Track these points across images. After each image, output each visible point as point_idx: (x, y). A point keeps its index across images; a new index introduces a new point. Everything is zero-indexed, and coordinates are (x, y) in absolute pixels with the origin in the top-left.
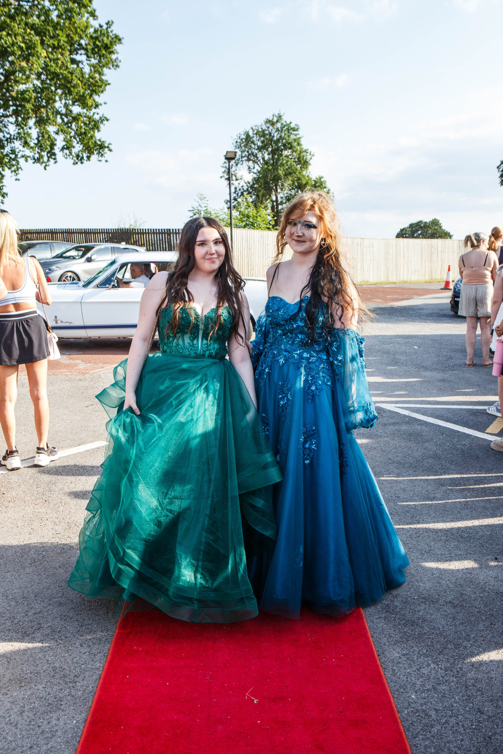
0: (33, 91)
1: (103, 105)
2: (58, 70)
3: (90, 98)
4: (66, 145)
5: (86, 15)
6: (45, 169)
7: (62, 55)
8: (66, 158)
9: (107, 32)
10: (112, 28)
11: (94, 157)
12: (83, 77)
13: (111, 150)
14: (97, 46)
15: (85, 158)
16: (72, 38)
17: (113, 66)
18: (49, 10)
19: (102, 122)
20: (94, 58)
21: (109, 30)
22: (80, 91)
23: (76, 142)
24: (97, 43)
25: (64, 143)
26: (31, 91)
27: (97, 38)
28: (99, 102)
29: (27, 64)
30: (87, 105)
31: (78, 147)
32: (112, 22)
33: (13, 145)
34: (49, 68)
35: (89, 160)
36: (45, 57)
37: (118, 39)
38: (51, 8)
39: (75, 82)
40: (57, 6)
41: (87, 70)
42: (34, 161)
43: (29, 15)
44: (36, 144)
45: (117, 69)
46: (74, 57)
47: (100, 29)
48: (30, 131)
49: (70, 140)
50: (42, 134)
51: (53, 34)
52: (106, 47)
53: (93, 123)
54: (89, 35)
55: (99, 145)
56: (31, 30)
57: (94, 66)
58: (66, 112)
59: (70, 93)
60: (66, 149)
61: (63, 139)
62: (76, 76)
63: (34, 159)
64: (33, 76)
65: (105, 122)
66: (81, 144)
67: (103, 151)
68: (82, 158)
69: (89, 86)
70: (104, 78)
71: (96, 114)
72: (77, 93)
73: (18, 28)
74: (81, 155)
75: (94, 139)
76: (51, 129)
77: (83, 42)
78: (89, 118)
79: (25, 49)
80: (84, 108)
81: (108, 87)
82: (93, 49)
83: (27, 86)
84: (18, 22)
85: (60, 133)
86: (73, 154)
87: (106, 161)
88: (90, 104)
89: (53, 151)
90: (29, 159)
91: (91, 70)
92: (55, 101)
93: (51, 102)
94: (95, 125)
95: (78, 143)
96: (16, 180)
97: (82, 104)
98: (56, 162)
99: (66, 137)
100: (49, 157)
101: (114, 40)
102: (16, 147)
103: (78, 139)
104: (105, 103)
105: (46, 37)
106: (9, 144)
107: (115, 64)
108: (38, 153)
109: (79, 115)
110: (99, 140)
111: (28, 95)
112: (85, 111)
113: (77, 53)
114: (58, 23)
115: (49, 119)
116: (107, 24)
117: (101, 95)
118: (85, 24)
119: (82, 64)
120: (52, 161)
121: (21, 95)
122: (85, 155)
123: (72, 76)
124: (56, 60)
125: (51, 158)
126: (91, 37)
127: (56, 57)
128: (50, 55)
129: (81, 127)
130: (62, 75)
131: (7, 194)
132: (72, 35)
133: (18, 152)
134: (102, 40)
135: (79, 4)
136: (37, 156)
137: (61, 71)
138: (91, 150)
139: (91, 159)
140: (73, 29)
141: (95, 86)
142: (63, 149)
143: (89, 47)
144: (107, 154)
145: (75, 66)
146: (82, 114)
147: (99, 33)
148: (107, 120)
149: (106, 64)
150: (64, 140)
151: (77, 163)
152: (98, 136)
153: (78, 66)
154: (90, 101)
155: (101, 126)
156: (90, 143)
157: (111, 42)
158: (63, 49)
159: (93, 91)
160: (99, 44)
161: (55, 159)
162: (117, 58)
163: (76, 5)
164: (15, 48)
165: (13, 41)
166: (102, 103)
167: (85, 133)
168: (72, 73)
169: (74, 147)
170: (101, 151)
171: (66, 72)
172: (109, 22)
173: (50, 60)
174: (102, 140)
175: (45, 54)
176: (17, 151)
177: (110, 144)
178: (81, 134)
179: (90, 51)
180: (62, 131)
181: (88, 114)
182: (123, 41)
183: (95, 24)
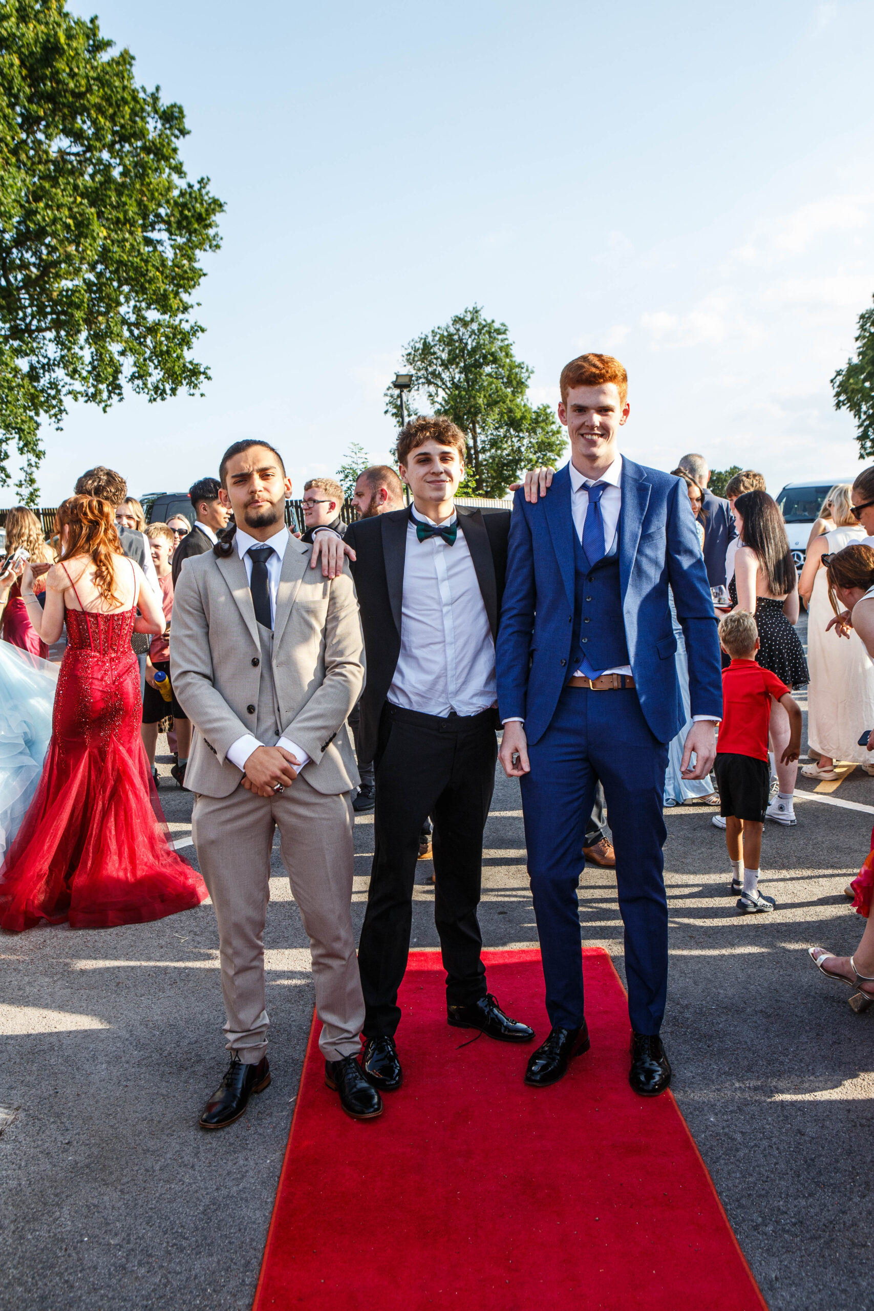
0: (85, 291)
1: (196, 307)
2: (126, 258)
3: (175, 298)
4: (138, 372)
5: (167, 170)
6: (105, 411)
7: (131, 233)
8: (139, 393)
9: (201, 195)
10: (208, 188)
11: (183, 390)
12: (163, 264)
13: (209, 378)
14: (186, 217)
15: (168, 392)
16: (146, 207)
17: (210, 247)
18: (110, 164)
19: (194, 334)
20: (181, 236)
21: (204, 192)
22: (159, 288)
23: (153, 366)
24: (186, 212)
25: (135, 369)
26: (83, 292)
27: (184, 205)
28: (190, 303)
29: (77, 250)
30: (171, 307)
31: (156, 375)
32: (209, 180)
33: (54, 375)
34: (110, 254)
35: (175, 395)
36: (105, 238)
37: (217, 205)
38: (112, 161)
39: (151, 275)
40: (121, 159)
41: (169, 254)
42: (86, 398)
43: (77, 174)
44: (89, 372)
45: (217, 251)
46: (149, 234)
47: (188, 190)
48: (80, 353)
49: (144, 365)
50: (99, 356)
51: (117, 202)
52: (200, 218)
53: (179, 337)
54: (172, 202)
55: (190, 370)
56: (82, 198)
57: (180, 248)
58: (137, 319)
59: (144, 290)
60: (138, 378)
61: (132, 363)
62: (153, 266)
63: (87, 395)
64: (85, 267)
65: (199, 334)
66: (162, 369)
67: (197, 379)
68: (164, 391)
69: (173, 278)
70: (196, 265)
71: (186, 321)
72: (155, 293)
73: (63, 196)
74: (162, 387)
75: (181, 361)
76: (115, 348)
77: (162, 211)
78: (175, 328)
79: (73, 228)
80: (164, 313)
81: (202, 280)
82: (179, 223)
83: (76, 282)
84: (62, 187)
85: (129, 353)
86: (150, 386)
87: (202, 395)
88: (175, 307)
89: (118, 382)
90: (79, 396)
91: (175, 254)
92: (119, 304)
93: (114, 305)
94: (183, 340)
95: (156, 368)
96: (57, 429)
97: (163, 306)
98: (121, 400)
99: (138, 359)
100: (110, 392)
101: (212, 206)
102: (60, 378)
103: (156, 362)
104: (199, 304)
105: (105, 207)
106: (47, 374)
107: (214, 243)
108: (93, 385)
109: (158, 324)
110: (191, 363)
111: (78, 298)
112: (167, 317)
113: (153, 229)
114: (123, 185)
115: (112, 333)
116: (199, 182)
117: (193, 291)
118: (167, 184)
119: (162, 245)
120: (115, 398)
121: (67, 297)
122: (168, 387)
123: (146, 266)
124: (121, 243)
125: (115, 393)
126: (176, 204)
127: (121, 236)
128: (113, 235)
129: (161, 343)
130: (132, 263)
131: (44, 454)
132: (146, 203)
133: (63, 386)
134: (193, 207)
135: (155, 155)
136: (92, 390)
137: (131, 258)
138: (177, 378)
139: (178, 392)
140: (147, 193)
141: (184, 279)
142: (133, 378)
143: (172, 219)
144: (204, 385)
145: (151, 249)
146: (162, 322)
147: (188, 196)
148: (203, 330)
149: (200, 244)
150: (135, 365)
151: (155, 400)
152: (188, 355)
153: (155, 249)
154: (177, 301)
155: (194, 340)
156: (176, 368)
157: (207, 210)
158: (131, 225)
159: (179, 286)
160: (190, 214)
161: (120, 394)
162: (216, 235)
163: (152, 156)
164: (59, 227)
165: (55, 215)
166: (194, 304)
167: (168, 352)
168: (146, 262)
169: (150, 375)
170: (193, 379)
171: (137, 260)
172: (202, 179)
173: (113, 241)
174: (195, 362)
175: (105, 234)
176: (62, 383)
177: (207, 368)
178: (162, 353)
179: (174, 226)
180: (131, 350)
181: (172, 322)
182: (225, 208)
183: (181, 183)
